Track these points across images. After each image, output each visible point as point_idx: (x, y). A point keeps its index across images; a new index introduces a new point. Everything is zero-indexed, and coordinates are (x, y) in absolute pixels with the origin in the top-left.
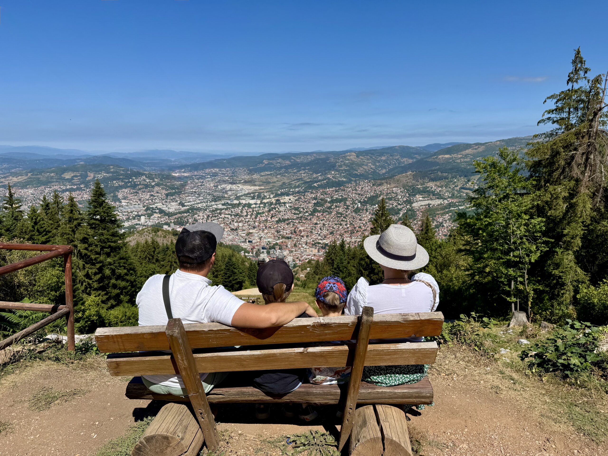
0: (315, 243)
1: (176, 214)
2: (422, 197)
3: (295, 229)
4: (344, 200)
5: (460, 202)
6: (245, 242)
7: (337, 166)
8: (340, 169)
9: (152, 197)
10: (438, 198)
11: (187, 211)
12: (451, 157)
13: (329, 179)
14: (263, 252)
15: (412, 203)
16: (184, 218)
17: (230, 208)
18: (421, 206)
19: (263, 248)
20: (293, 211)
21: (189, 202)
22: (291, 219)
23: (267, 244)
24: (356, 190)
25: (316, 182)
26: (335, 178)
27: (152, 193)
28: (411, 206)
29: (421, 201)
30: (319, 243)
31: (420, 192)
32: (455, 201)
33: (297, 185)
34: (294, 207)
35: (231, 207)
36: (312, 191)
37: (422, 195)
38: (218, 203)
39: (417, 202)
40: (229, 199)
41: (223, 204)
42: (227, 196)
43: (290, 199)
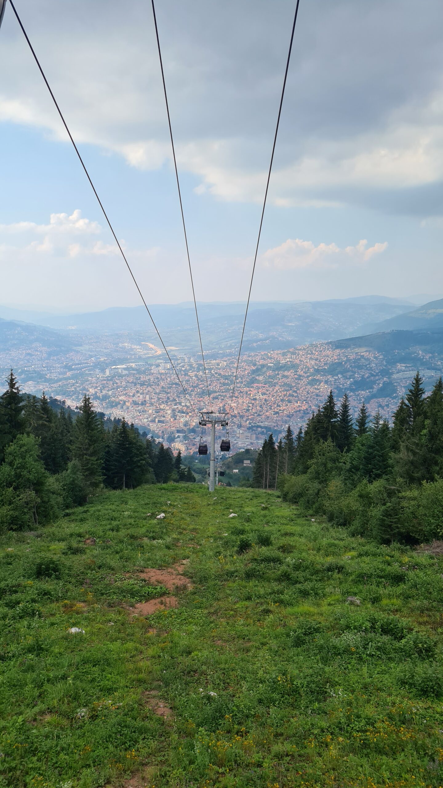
0: (253, 427)
1: (60, 380)
2: (406, 367)
3: (225, 405)
6: (153, 421)
8: (290, 324)
9: (28, 357)
10: (428, 369)
11: (74, 377)
14: (179, 437)
15: (392, 373)
16: (71, 386)
17: (134, 374)
18: (404, 378)
19: (178, 431)
20: (222, 381)
21: (78, 364)
22: (219, 392)
23: (185, 425)
24: (312, 353)
25: (256, 342)
26: (283, 337)
27: (30, 351)
28: (389, 378)
29: (404, 371)
30: (258, 426)
31: (403, 360)
33: (229, 345)
34: (225, 376)
35: (135, 372)
36: (250, 353)
37: (405, 363)
38: (118, 367)
39: (398, 373)
40: (134, 362)
41: (125, 369)
42: (131, 358)
43: (218, 365)
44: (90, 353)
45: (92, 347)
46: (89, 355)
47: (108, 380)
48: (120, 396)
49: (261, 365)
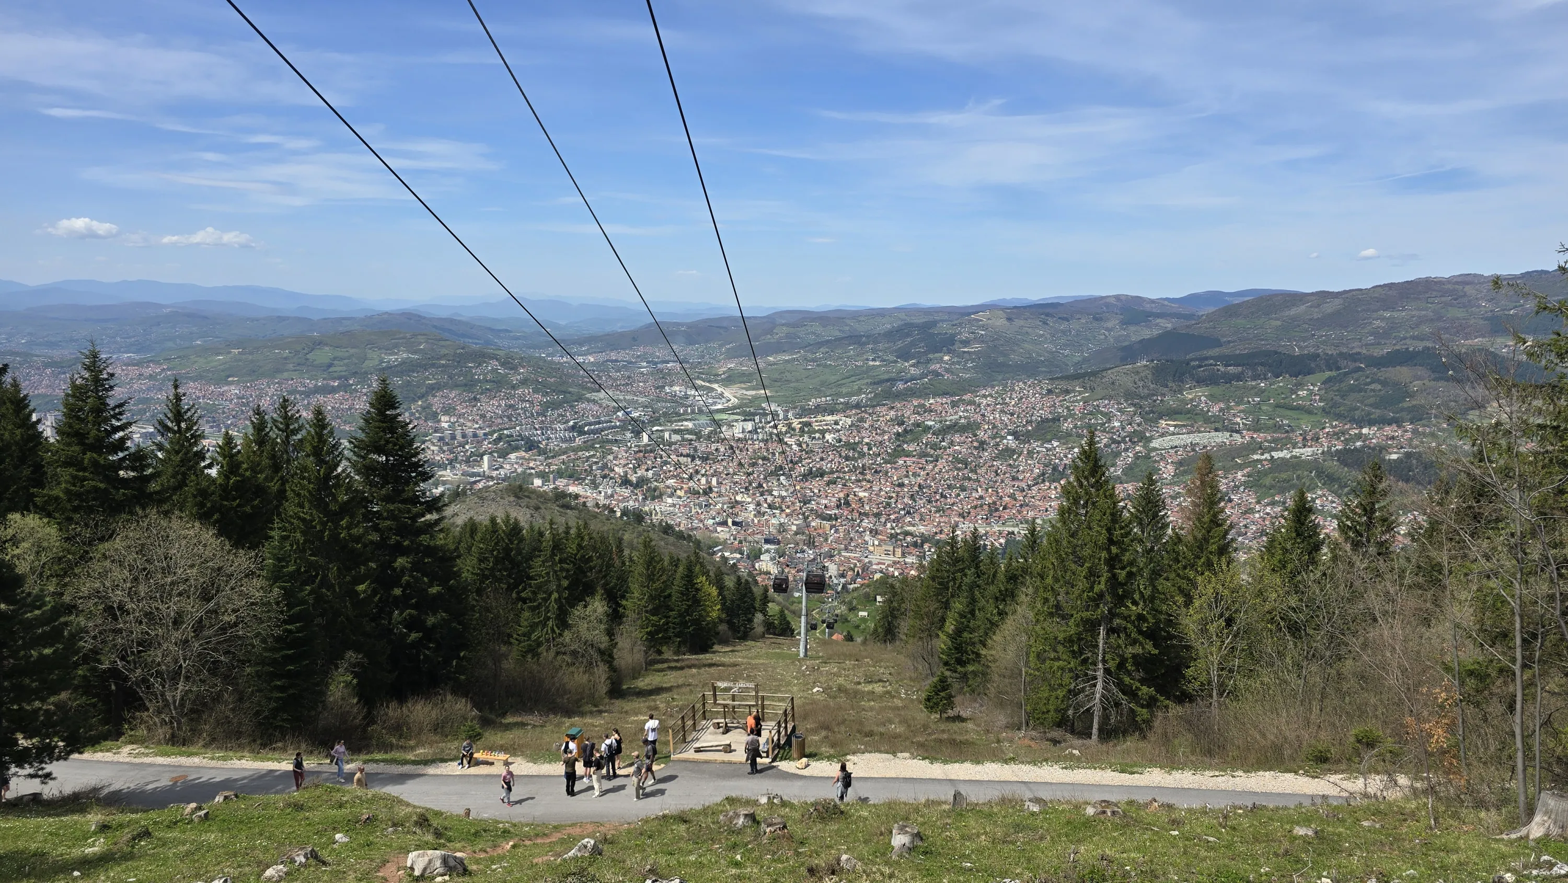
0: (898, 534)
1: (564, 452)
2: (1175, 426)
3: (848, 496)
4: (970, 428)
5: (1274, 440)
6: (724, 523)
7: (958, 344)
8: (965, 349)
9: (510, 411)
10: (1216, 430)
11: (588, 446)
13: (936, 374)
14: (768, 551)
15: (1150, 439)
16: (584, 462)
18: (1172, 448)
19: (767, 541)
20: (844, 452)
21: (595, 424)
22: (837, 471)
23: (779, 531)
24: (1003, 403)
25: (905, 382)
26: (952, 373)
27: (511, 402)
28: (1145, 447)
29: (1173, 434)
30: (907, 533)
31: (1169, 413)
32: (1259, 437)
33: (855, 388)
34: (847, 443)
36: (893, 402)
37: (1174, 421)
38: (664, 428)
39: (1162, 436)
40: (690, 420)
41: (675, 432)
42: (685, 412)
43: (836, 423)
44: (614, 404)
46: (614, 407)
47: (646, 452)
49: (911, 425)
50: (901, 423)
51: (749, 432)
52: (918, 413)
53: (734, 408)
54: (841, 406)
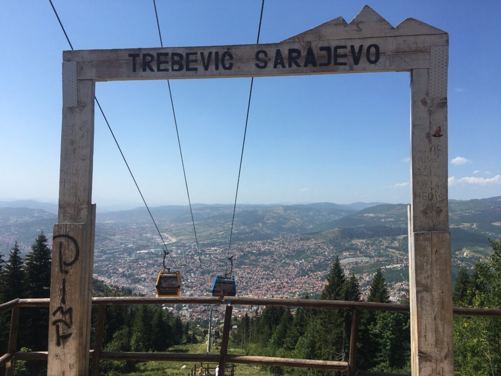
2: (349, 254)
4: (270, 253)
5: (386, 261)
7: (265, 219)
8: (268, 222)
10: (365, 256)
11: (107, 260)
12: (376, 216)
13: (256, 231)
15: (339, 260)
16: (105, 267)
17: (153, 257)
18: (348, 263)
21: (112, 249)
24: (284, 244)
25: (244, 234)
26: (263, 231)
29: (348, 258)
31: (347, 249)
32: (381, 259)
33: (224, 236)
36: (239, 242)
37: (349, 252)
38: (142, 252)
39: (344, 258)
40: (154, 248)
41: (146, 253)
42: (152, 245)
43: (216, 250)
44: (121, 241)
45: (123, 236)
46: (120, 242)
47: (133, 262)
48: (142, 274)
49: (246, 252)
50: (243, 251)
51: (179, 254)
52: (249, 247)
53: (173, 243)
54: (218, 244)
